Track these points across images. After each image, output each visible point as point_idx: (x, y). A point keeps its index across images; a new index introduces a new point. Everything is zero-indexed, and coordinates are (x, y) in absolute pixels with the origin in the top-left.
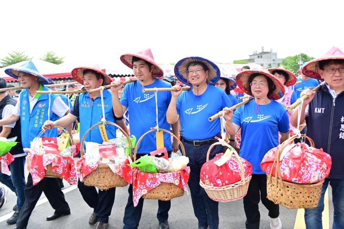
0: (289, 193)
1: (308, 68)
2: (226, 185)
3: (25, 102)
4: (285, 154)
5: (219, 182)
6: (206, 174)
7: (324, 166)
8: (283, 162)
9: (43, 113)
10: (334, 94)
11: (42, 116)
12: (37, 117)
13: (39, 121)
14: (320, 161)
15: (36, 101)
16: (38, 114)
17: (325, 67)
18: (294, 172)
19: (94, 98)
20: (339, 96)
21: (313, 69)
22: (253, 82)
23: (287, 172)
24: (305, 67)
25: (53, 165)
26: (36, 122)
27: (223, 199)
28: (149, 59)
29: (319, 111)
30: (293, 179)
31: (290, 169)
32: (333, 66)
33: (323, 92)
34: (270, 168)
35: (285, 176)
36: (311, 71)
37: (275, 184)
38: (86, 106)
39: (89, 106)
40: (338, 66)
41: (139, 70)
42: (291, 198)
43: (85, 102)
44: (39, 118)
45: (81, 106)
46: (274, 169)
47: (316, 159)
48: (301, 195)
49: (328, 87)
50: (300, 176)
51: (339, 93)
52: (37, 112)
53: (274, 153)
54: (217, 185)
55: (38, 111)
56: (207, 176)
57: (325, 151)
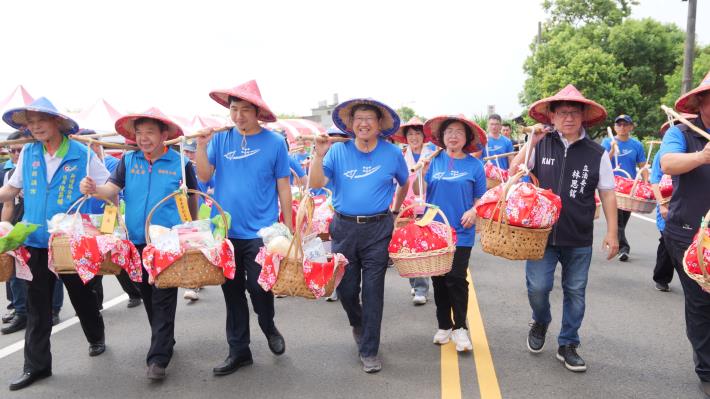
0: (513, 240)
1: (538, 110)
2: (433, 249)
3: (36, 164)
4: (512, 193)
5: (424, 244)
6: (402, 241)
7: (555, 208)
8: (510, 202)
9: (73, 181)
10: (567, 143)
11: (71, 187)
12: (62, 188)
13: (65, 194)
14: (550, 202)
15: (59, 162)
16: (64, 182)
17: (557, 110)
18: (525, 212)
19: (153, 160)
20: (572, 147)
21: (543, 111)
22: (447, 131)
23: (515, 213)
24: (534, 108)
25: (113, 253)
26: (61, 195)
27: (426, 271)
28: (253, 98)
29: (548, 162)
30: (524, 221)
31: (520, 209)
32: (565, 108)
33: (553, 139)
34: (492, 210)
35: (512, 218)
36: (541, 114)
37: (497, 229)
38: (138, 172)
39: (143, 172)
40: (570, 109)
41: (242, 115)
42: (516, 246)
43: (136, 166)
44: (67, 189)
45: (130, 172)
46: (498, 211)
47: (546, 199)
48: (528, 242)
49: (561, 134)
50: (531, 217)
51: (572, 142)
52: (62, 180)
53: (496, 192)
54: (421, 249)
55: (65, 177)
56: (405, 242)
57: (555, 192)
